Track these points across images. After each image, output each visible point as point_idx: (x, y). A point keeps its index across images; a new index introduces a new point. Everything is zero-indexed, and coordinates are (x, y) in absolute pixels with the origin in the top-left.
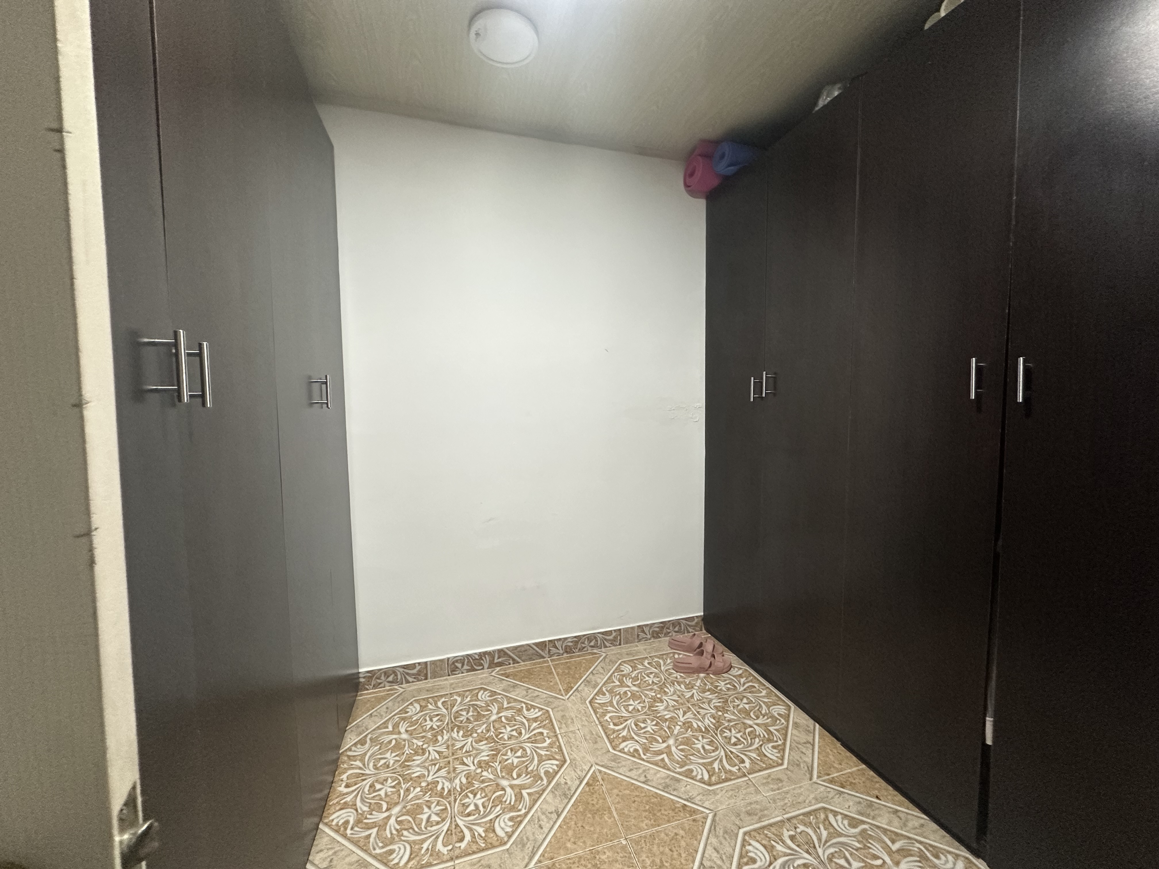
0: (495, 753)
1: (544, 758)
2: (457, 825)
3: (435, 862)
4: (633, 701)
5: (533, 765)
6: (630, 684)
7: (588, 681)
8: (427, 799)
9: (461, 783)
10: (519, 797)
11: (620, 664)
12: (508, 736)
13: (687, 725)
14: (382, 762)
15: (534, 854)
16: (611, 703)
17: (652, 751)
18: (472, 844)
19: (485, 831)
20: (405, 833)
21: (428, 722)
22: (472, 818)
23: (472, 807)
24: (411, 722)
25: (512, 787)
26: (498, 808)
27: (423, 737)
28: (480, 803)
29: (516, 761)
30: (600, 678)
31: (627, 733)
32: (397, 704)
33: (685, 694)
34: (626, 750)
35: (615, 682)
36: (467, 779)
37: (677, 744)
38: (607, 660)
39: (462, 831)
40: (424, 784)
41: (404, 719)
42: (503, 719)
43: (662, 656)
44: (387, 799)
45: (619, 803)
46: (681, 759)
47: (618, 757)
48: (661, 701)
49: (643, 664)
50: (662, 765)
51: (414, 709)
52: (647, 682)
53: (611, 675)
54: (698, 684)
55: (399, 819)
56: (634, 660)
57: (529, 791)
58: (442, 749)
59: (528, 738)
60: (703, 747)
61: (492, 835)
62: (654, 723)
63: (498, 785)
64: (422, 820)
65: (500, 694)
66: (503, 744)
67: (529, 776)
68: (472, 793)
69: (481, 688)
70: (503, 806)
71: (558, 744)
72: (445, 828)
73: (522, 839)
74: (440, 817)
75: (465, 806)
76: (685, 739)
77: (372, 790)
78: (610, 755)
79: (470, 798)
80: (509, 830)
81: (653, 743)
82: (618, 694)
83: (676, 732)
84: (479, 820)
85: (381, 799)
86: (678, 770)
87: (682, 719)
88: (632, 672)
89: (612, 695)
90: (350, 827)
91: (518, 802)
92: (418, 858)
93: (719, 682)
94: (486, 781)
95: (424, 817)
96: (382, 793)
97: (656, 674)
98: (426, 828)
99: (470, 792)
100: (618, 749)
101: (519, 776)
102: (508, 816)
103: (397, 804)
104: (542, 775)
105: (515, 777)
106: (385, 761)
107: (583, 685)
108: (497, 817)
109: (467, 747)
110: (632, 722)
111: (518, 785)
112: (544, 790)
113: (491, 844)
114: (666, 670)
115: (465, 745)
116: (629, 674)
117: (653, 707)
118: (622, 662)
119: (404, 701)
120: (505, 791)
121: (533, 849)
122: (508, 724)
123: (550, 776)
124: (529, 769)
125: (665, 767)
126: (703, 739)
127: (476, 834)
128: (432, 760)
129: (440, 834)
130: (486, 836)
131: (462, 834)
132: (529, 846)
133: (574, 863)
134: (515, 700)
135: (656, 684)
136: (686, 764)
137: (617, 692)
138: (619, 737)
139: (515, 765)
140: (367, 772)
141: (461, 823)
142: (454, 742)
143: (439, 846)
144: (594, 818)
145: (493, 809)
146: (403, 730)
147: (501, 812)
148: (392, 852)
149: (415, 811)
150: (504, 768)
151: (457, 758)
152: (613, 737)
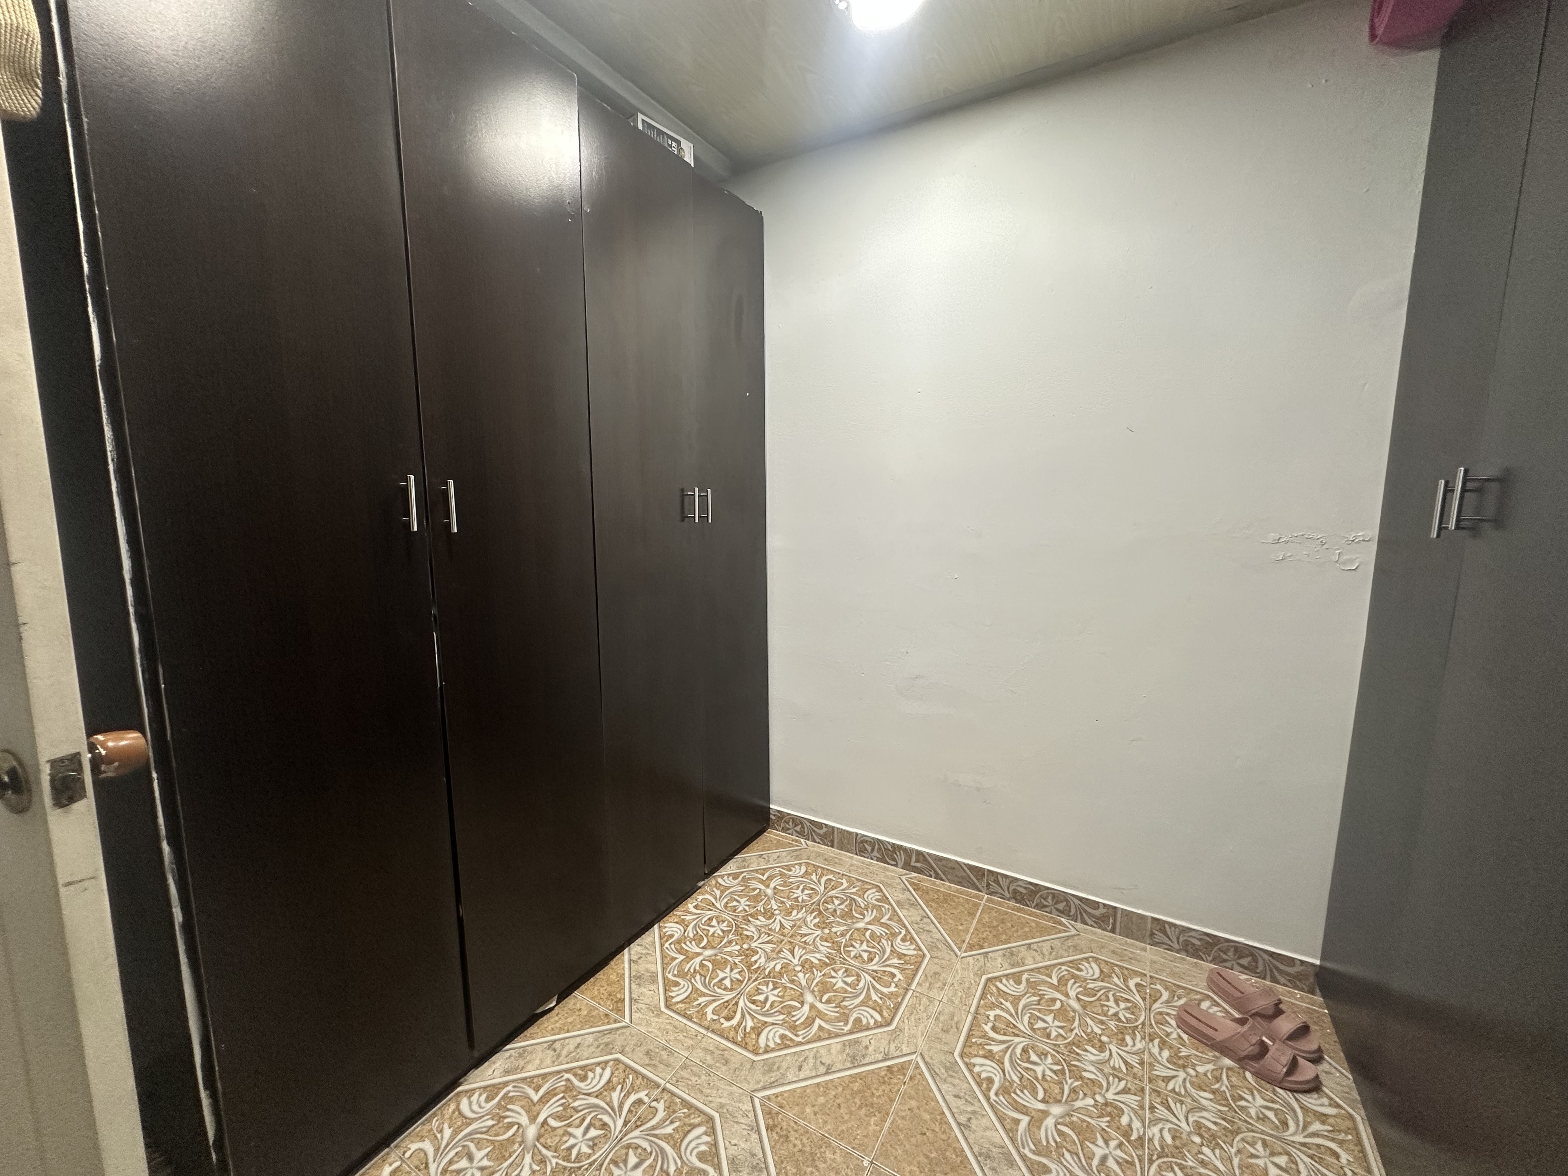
0: (828, 962)
1: (870, 1003)
2: (737, 1004)
3: (695, 1020)
4: (1054, 1018)
5: (852, 1002)
6: (1072, 994)
7: (1012, 954)
8: (736, 961)
9: (774, 968)
10: (809, 1022)
11: (1087, 959)
12: (856, 954)
13: (1109, 1109)
14: (735, 903)
15: (771, 1086)
16: (1016, 1000)
17: (1013, 1099)
18: (733, 1029)
19: (752, 1028)
20: (698, 977)
21: (799, 891)
22: (753, 1007)
23: (761, 998)
24: (785, 882)
25: (812, 1006)
26: (782, 1017)
27: (782, 902)
28: (772, 998)
29: (840, 984)
30: (1034, 958)
31: (1000, 1051)
32: (788, 858)
33: (1157, 1066)
34: (977, 1069)
35: (1051, 978)
36: (782, 968)
37: (1060, 1120)
38: (1070, 943)
39: (735, 1012)
40: (745, 946)
41: (782, 875)
42: (868, 934)
43: (1174, 988)
44: (711, 939)
45: (903, 1118)
46: (1048, 1142)
47: (957, 1069)
48: (1102, 1047)
49: (1125, 981)
50: (1008, 1127)
51: (798, 871)
52: (1105, 1008)
53: (1055, 965)
54: (1200, 1069)
55: (703, 962)
56: (1117, 965)
57: (823, 1024)
58: (787, 925)
59: (873, 971)
60: (1104, 1159)
61: (754, 1037)
62: (1056, 1068)
63: (802, 995)
64: (718, 976)
65: (890, 904)
66: (844, 959)
67: (837, 1010)
68: (773, 985)
69: (878, 886)
70: (787, 1019)
71: (899, 1000)
72: (727, 998)
73: (774, 1064)
74: (732, 985)
75: (758, 991)
76: (1085, 1125)
77: (708, 922)
78: (950, 1058)
79: (767, 987)
80: (772, 1045)
81: (1025, 1091)
82: (1040, 995)
83: (1079, 1104)
84: (757, 1014)
85: (707, 936)
86: (1026, 1152)
87: (1110, 1096)
88: (1095, 980)
89: (1030, 990)
90: (670, 942)
91: (803, 1026)
92: (687, 1006)
93: (1252, 1094)
94: (796, 983)
95: (721, 975)
96: (712, 930)
97: (1136, 1006)
98: (714, 986)
99: (773, 982)
100: (966, 1060)
101: (828, 1002)
102: (782, 1031)
103: (713, 948)
104: (851, 1019)
105: (824, 1000)
106: (737, 904)
107: (1001, 952)
108: (773, 1024)
109: (809, 939)
110: (1022, 1042)
111: (819, 1011)
112: (837, 1036)
113: (746, 1044)
114: (1161, 1013)
115: (809, 934)
116: (1085, 980)
117: (1078, 1047)
118: (1092, 957)
119: (797, 857)
120: (802, 1006)
121: (774, 1082)
122: (868, 941)
123: (859, 1028)
124: (844, 1003)
125: (1011, 1133)
126: (1115, 1148)
127: (744, 1024)
128: (770, 930)
129: (719, 1000)
130: (748, 1033)
131: (733, 1014)
132: (774, 1076)
133: (796, 1131)
134: (900, 920)
135: (1120, 1020)
136: (1048, 1156)
137: (1041, 992)
138: (984, 1048)
139: (834, 988)
140: (718, 905)
141: (741, 1004)
142: (803, 924)
143: (709, 1010)
144: (860, 1108)
145: (777, 1014)
146: (772, 885)
147: (780, 1022)
148: (677, 984)
149: (719, 964)
150: (822, 984)
151: (791, 943)
152: (976, 1042)
